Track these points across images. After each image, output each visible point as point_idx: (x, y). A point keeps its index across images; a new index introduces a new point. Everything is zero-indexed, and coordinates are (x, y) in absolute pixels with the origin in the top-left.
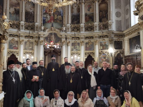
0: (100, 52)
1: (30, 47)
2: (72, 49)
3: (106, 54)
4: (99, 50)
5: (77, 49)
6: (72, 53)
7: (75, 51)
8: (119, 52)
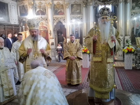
1: (78, 11)
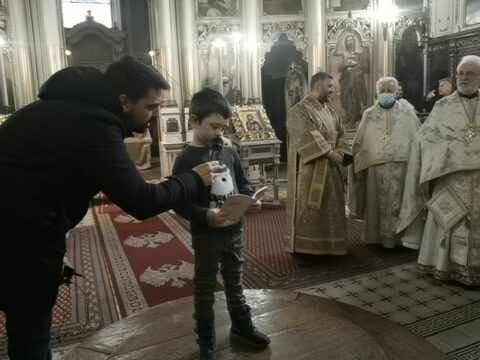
0: (331, 23)
2: (199, 8)
3: (358, 29)
4: (326, 11)
5: (225, 6)
6: (201, 28)
7: (213, 17)
8: (410, 23)
